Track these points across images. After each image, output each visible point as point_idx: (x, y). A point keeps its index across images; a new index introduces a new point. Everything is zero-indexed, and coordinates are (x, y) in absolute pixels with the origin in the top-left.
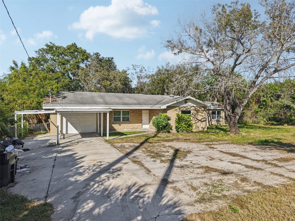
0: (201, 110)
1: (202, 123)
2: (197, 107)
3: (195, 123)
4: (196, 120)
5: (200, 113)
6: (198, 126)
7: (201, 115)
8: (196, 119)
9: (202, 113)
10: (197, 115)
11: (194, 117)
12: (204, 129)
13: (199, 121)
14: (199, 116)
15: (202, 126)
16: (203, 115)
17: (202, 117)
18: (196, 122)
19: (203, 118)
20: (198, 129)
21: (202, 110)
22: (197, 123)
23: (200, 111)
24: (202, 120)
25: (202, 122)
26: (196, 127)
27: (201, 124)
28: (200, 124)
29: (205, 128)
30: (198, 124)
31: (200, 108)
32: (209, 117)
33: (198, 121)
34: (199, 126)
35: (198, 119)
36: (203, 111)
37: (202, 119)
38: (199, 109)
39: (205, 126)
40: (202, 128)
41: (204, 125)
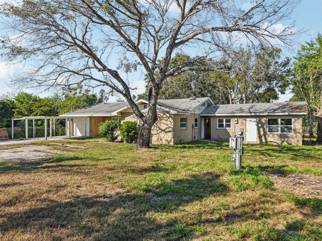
0: (165, 116)
1: (166, 134)
2: (160, 112)
3: (157, 134)
4: (158, 130)
5: (164, 121)
6: (160, 138)
7: (165, 123)
8: (159, 128)
9: (167, 120)
10: (160, 123)
11: (156, 126)
12: (169, 143)
13: (163, 132)
14: (162, 124)
15: (166, 139)
16: (168, 123)
17: (166, 126)
18: (158, 132)
19: (168, 127)
20: (161, 142)
21: (167, 117)
22: (160, 134)
23: (164, 118)
24: (167, 130)
25: (166, 132)
26: (158, 139)
27: (165, 136)
28: (163, 135)
29: (171, 141)
30: (160, 136)
31: (164, 114)
32: (261, 129)
33: (161, 131)
34: (162, 137)
35: (160, 129)
36: (169, 118)
37: (166, 128)
38: (162, 115)
39: (170, 139)
40: (166, 140)
41: (169, 137)
